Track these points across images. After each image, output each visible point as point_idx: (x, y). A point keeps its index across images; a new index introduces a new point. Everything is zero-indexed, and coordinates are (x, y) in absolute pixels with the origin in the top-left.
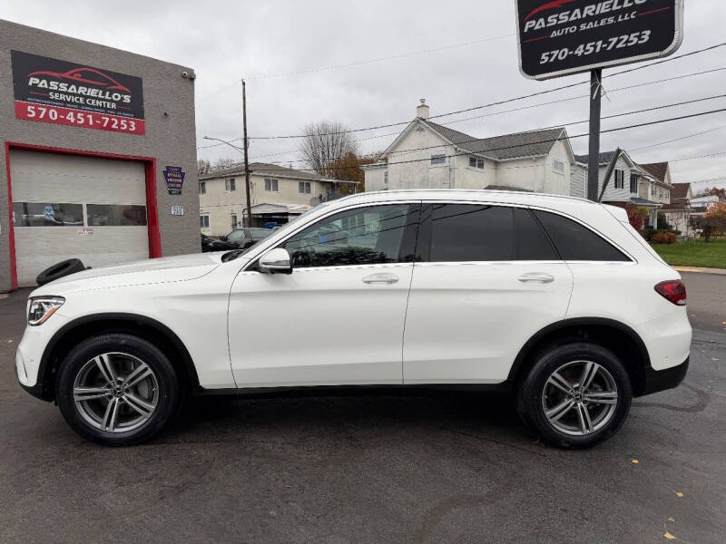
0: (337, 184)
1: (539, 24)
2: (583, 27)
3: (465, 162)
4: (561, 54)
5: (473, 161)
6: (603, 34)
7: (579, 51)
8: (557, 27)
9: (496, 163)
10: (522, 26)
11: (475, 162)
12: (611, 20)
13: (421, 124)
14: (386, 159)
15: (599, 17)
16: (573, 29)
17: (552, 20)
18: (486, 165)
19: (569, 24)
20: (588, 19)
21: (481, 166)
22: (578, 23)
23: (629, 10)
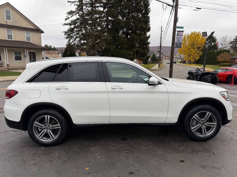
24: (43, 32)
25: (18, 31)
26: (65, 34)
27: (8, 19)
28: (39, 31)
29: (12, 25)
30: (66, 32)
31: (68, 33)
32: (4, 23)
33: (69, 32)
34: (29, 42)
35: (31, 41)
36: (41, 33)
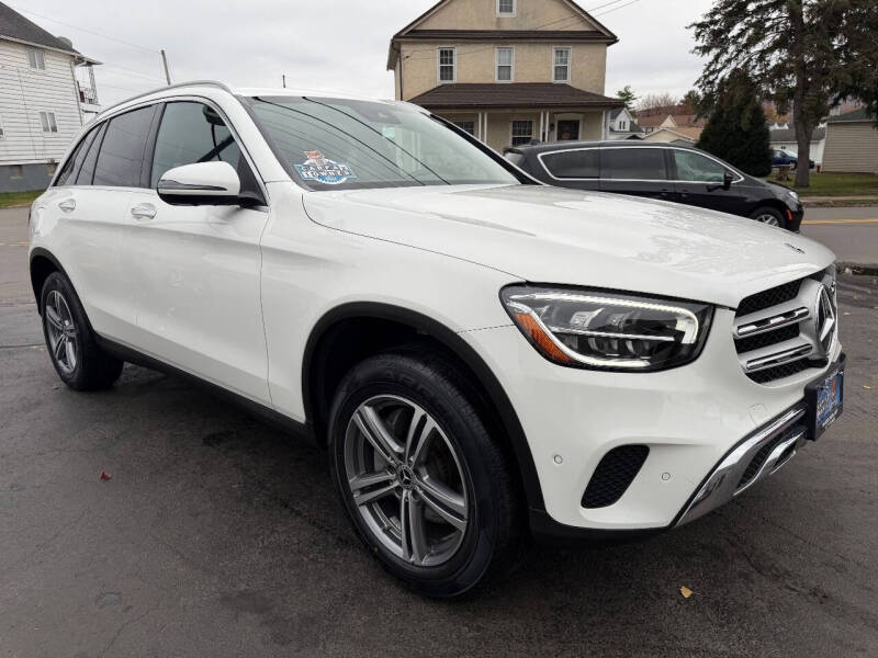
24: (613, 39)
25: (532, 48)
26: (698, 35)
27: (506, 11)
28: (601, 37)
29: (515, 29)
30: (701, 26)
31: (712, 27)
32: (493, 28)
33: (714, 22)
34: (563, 82)
35: (569, 81)
36: (609, 44)
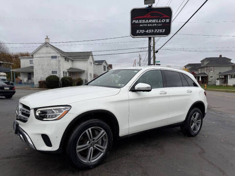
0: (3, 63)
1: (137, 22)
2: (148, 25)
3: (63, 59)
4: (142, 31)
5: (65, 59)
6: (154, 28)
7: (147, 31)
8: (142, 24)
9: (72, 61)
10: (132, 21)
11: (66, 59)
12: (156, 25)
13: (46, 44)
14: (32, 55)
15: (153, 23)
16: (146, 25)
17: (140, 22)
18: (70, 61)
19: (145, 23)
20: (150, 23)
21: (68, 61)
22: (147, 23)
23: (160, 23)
